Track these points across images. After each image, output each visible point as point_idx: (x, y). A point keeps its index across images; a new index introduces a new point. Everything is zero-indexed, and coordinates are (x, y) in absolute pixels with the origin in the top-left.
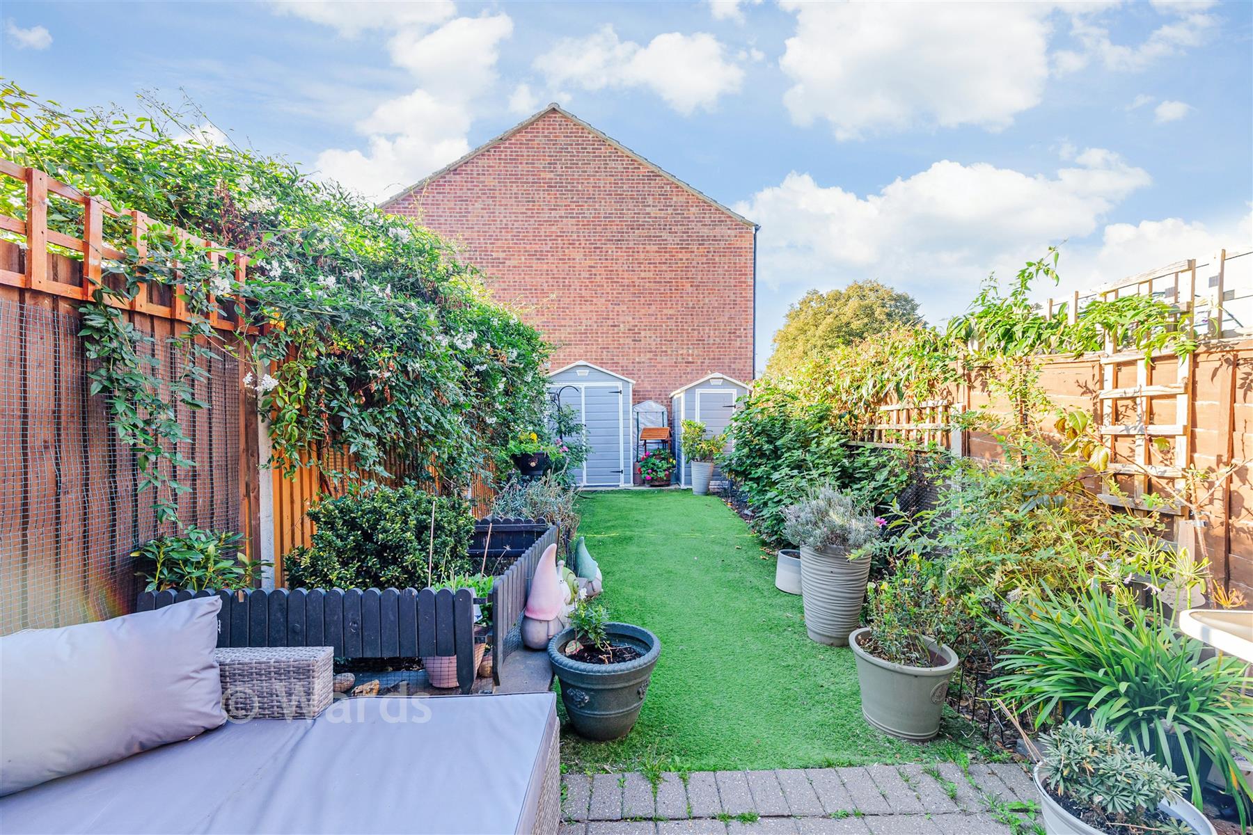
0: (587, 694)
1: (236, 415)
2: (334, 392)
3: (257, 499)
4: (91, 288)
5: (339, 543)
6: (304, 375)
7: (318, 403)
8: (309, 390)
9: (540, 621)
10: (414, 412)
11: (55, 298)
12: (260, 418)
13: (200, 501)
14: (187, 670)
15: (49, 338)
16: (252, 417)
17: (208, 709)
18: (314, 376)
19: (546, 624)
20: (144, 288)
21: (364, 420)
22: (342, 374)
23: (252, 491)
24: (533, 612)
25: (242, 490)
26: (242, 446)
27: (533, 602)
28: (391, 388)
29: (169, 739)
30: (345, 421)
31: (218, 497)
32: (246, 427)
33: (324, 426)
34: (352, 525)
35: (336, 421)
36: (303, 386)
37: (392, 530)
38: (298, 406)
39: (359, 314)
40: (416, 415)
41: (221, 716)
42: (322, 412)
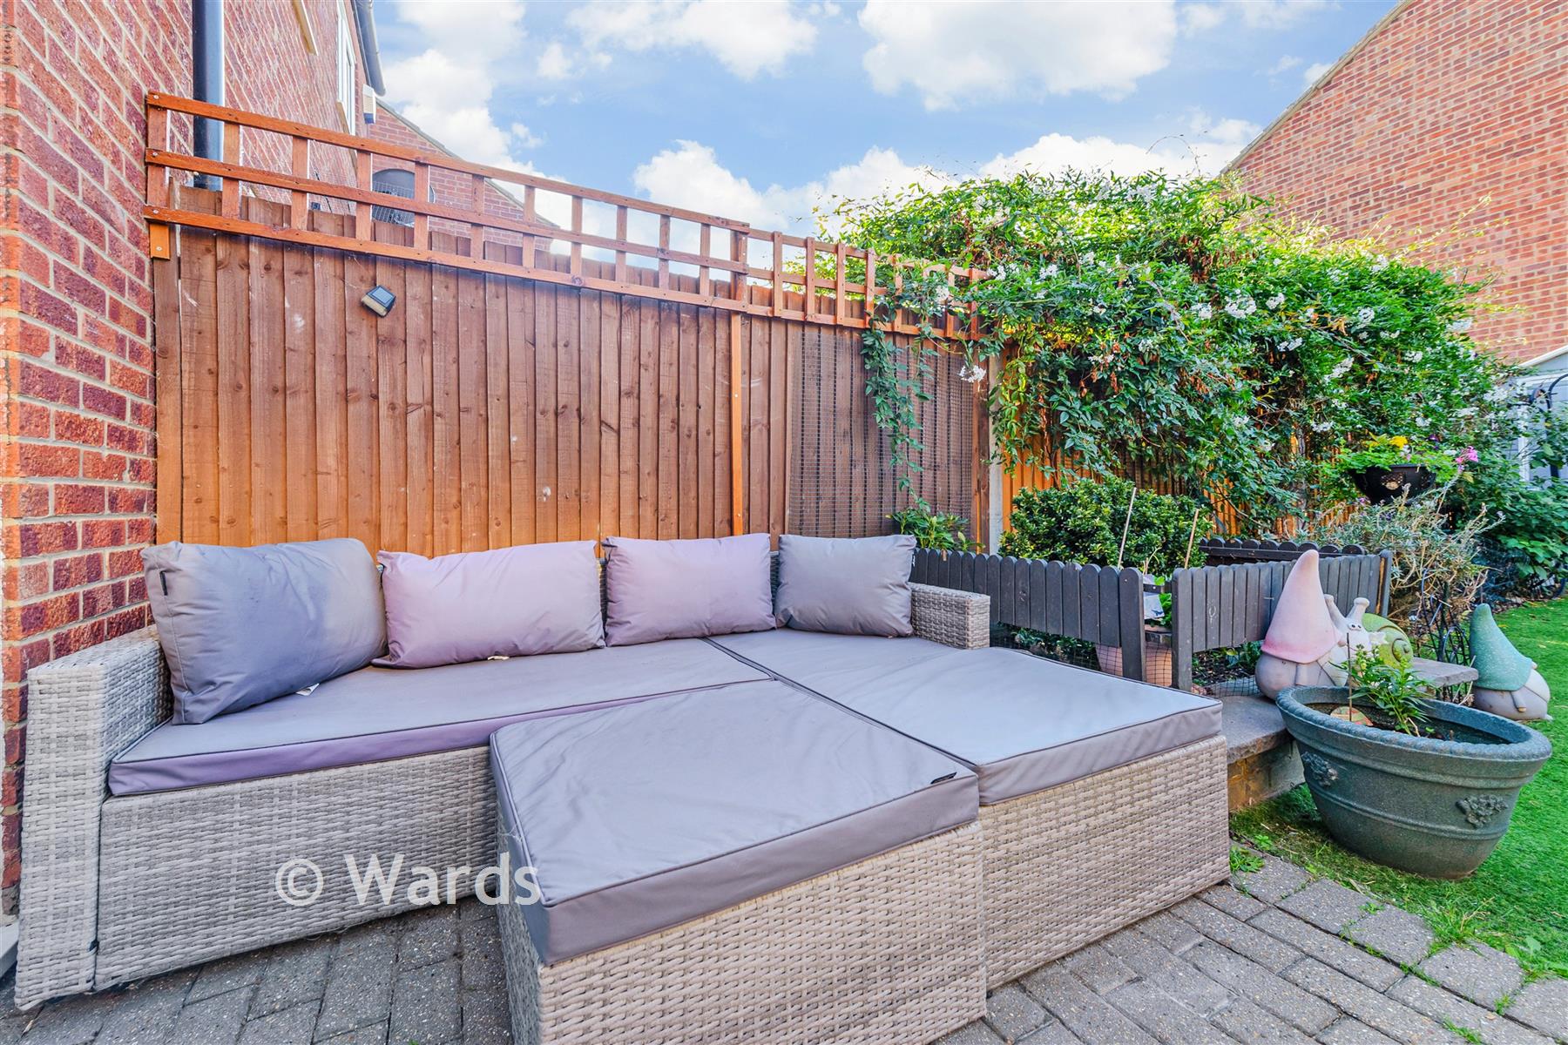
0: (1333, 767)
1: (969, 417)
2: (1053, 388)
3: (987, 495)
4: (868, 318)
5: (1033, 527)
6: (1022, 370)
7: (1037, 399)
8: (1028, 387)
9: (1284, 661)
10: (1155, 406)
11: (852, 329)
12: (991, 420)
13: (939, 489)
14: (887, 581)
15: (849, 359)
16: (984, 419)
17: (899, 616)
18: (1032, 373)
19: (1293, 668)
20: (899, 312)
21: (1084, 413)
22: (1062, 366)
23: (983, 486)
24: (1272, 645)
25: (974, 486)
26: (975, 445)
27: (1273, 632)
28: (1119, 375)
29: (878, 631)
30: (1063, 415)
31: (954, 488)
32: (979, 428)
33: (1042, 421)
34: (1050, 512)
35: (1053, 416)
36: (1023, 383)
37: (1081, 515)
38: (1017, 404)
39: (1075, 296)
40: (1157, 409)
41: (908, 629)
42: (1041, 407)
